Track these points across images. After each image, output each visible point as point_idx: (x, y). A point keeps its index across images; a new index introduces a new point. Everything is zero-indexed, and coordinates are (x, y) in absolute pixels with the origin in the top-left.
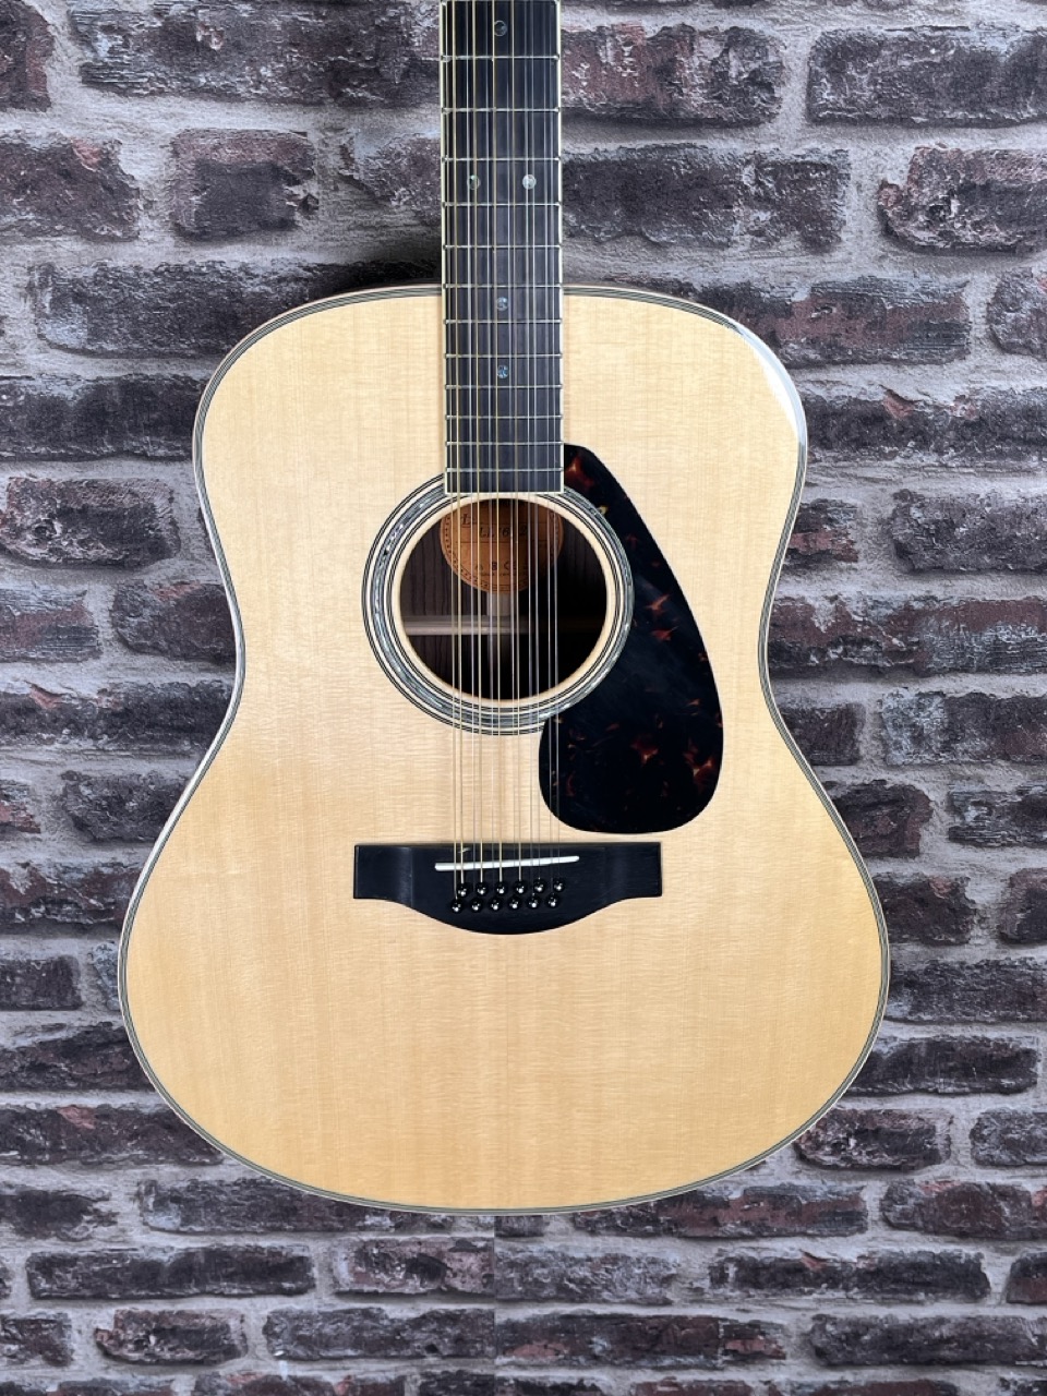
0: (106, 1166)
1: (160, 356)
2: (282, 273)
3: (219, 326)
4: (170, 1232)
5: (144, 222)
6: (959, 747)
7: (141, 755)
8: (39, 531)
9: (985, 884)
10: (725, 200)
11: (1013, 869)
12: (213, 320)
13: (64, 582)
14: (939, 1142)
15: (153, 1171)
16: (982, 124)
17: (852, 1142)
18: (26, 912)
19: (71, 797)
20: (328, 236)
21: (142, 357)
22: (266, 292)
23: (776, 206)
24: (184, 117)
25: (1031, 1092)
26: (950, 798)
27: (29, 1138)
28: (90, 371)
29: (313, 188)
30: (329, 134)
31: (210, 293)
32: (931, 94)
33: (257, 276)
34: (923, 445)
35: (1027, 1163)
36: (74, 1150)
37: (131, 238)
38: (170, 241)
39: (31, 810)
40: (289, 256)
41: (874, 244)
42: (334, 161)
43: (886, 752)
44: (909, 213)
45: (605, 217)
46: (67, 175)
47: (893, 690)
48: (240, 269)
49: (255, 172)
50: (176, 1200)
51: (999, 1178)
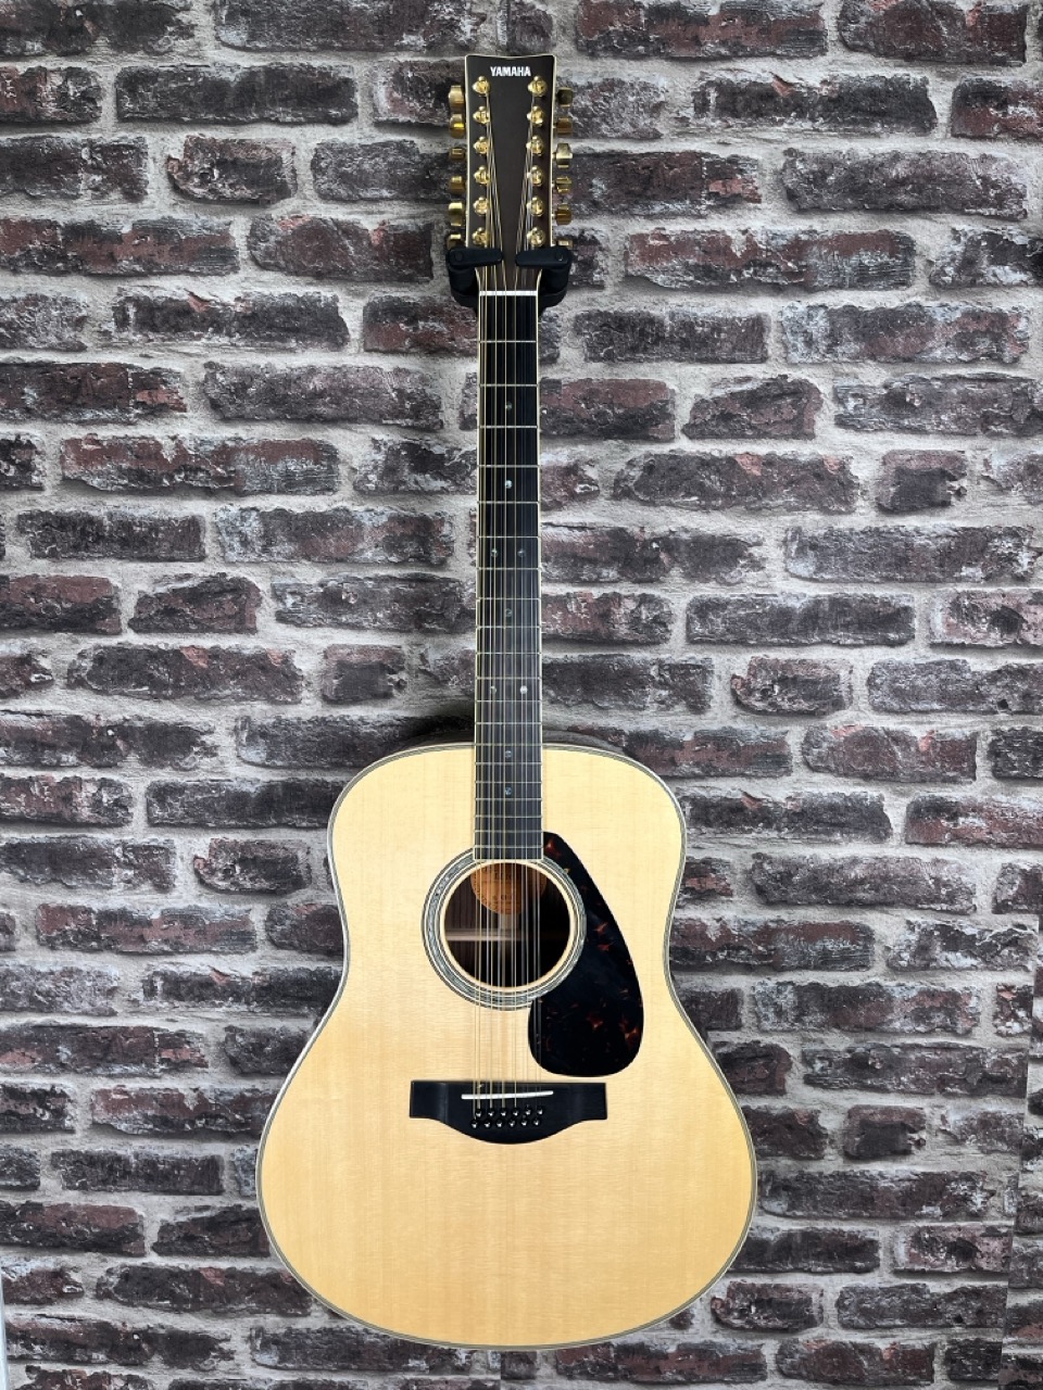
0: (230, 1314)
1: (308, 768)
2: (383, 722)
4: (270, 1367)
5: (305, 694)
6: (807, 1019)
7: (277, 1016)
8: (226, 872)
9: (831, 1116)
10: (641, 684)
11: (849, 1105)
13: (238, 903)
14: (814, 1309)
15: (261, 1319)
16: (789, 645)
17: (753, 1309)
18: (192, 1123)
19: (230, 1043)
20: (411, 702)
21: (298, 768)
23: (671, 688)
24: (332, 638)
25: (877, 1272)
26: (803, 1054)
27: (178, 1291)
28: (265, 776)
29: (404, 676)
30: (415, 647)
31: (340, 733)
32: (758, 629)
33: (369, 724)
34: (768, 825)
35: (877, 1327)
36: (208, 1301)
37: (297, 702)
38: (319, 704)
39: (203, 1052)
40: (388, 712)
41: (731, 710)
42: (416, 661)
43: (759, 1021)
44: (750, 692)
45: (571, 693)
46: (263, 668)
47: (761, 980)
48: (359, 720)
49: (371, 667)
50: (276, 1342)
51: (859, 1338)
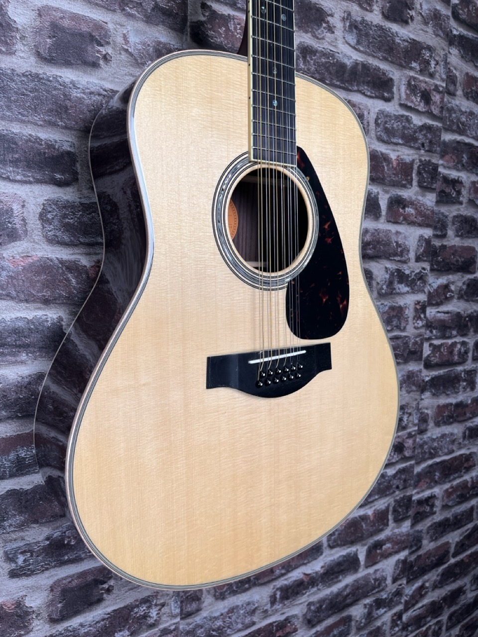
1: (23, 122)
2: (92, 90)
3: (57, 111)
5: (19, 46)
12: (54, 107)
20: (115, 76)
22: (83, 98)
29: (109, 50)
30: (118, 27)
31: (54, 92)
33: (79, 88)
37: (11, 53)
38: (33, 59)
40: (96, 82)
42: (120, 40)
48: (71, 83)
49: (81, 35)
51: (362, 512)
